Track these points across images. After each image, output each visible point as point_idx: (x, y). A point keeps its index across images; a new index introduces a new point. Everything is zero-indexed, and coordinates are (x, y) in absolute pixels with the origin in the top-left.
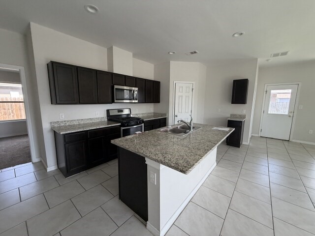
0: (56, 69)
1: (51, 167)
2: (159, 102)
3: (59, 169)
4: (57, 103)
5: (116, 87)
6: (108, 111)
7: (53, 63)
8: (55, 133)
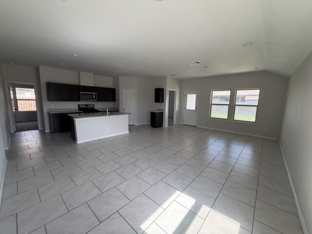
0: (49, 85)
1: (47, 130)
2: (115, 101)
3: (51, 132)
4: (50, 101)
5: (81, 93)
6: (79, 105)
7: (48, 83)
8: (49, 114)
